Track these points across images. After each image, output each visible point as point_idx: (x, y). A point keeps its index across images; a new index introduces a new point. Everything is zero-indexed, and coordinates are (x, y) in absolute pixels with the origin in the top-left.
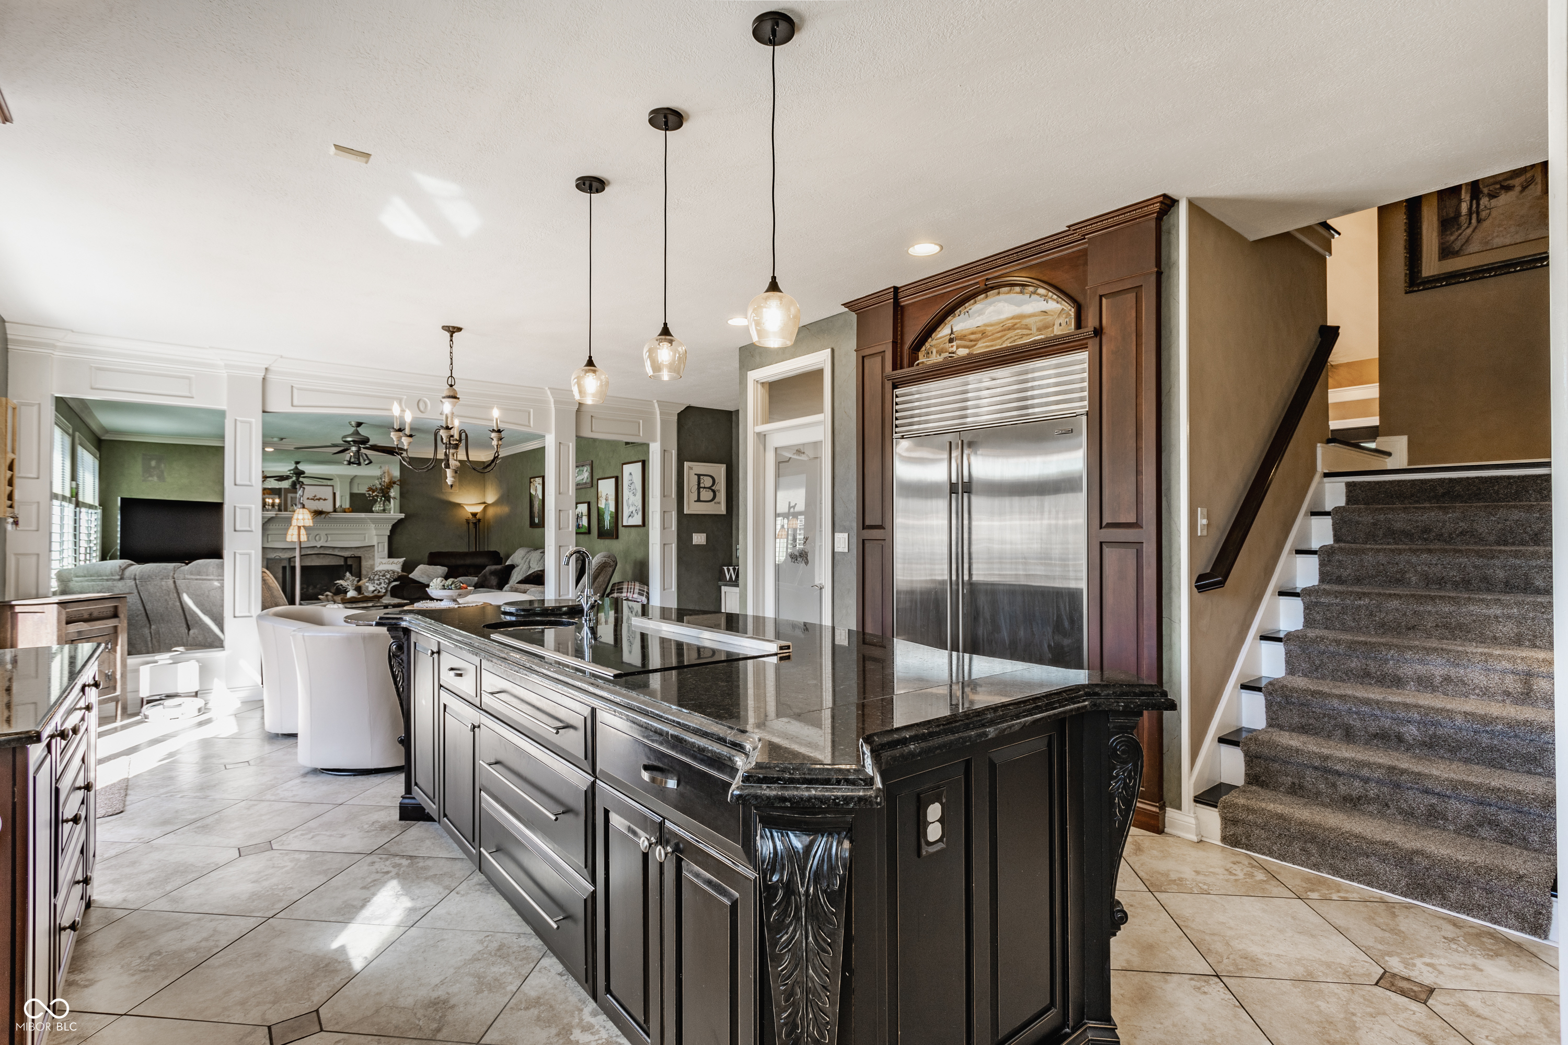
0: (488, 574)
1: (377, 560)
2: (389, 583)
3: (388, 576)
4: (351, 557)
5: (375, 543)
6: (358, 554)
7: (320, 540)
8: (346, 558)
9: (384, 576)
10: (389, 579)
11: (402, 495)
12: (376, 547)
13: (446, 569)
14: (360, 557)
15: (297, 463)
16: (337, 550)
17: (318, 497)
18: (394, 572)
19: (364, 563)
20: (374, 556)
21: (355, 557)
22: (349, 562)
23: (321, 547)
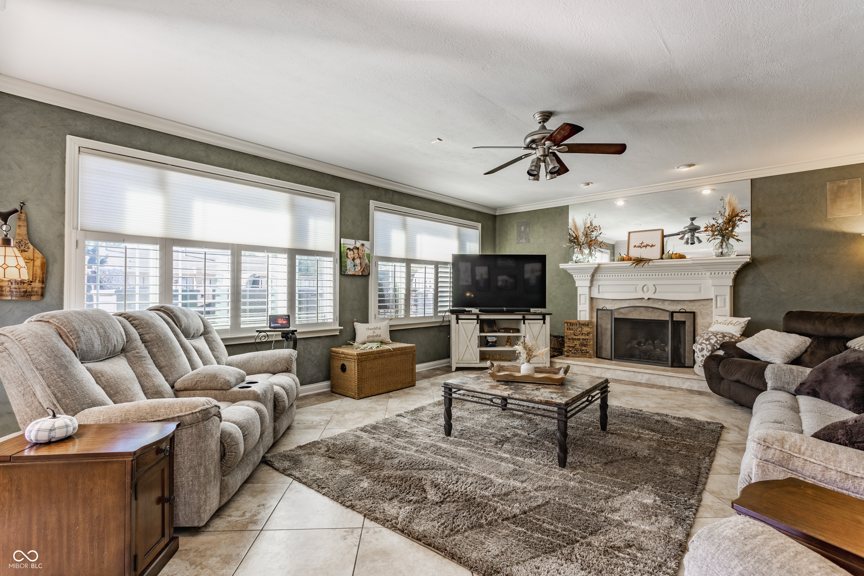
0: (834, 367)
1: (715, 318)
2: (713, 351)
3: (713, 341)
4: (679, 312)
5: (713, 296)
6: (688, 308)
7: (648, 291)
8: (672, 313)
9: (708, 339)
10: (713, 346)
11: (754, 231)
12: (714, 301)
13: (808, 340)
14: (694, 313)
15: (693, 219)
16: (667, 303)
17: (645, 244)
18: (724, 336)
19: (700, 321)
20: (712, 312)
21: (686, 312)
22: (677, 317)
23: (649, 299)
